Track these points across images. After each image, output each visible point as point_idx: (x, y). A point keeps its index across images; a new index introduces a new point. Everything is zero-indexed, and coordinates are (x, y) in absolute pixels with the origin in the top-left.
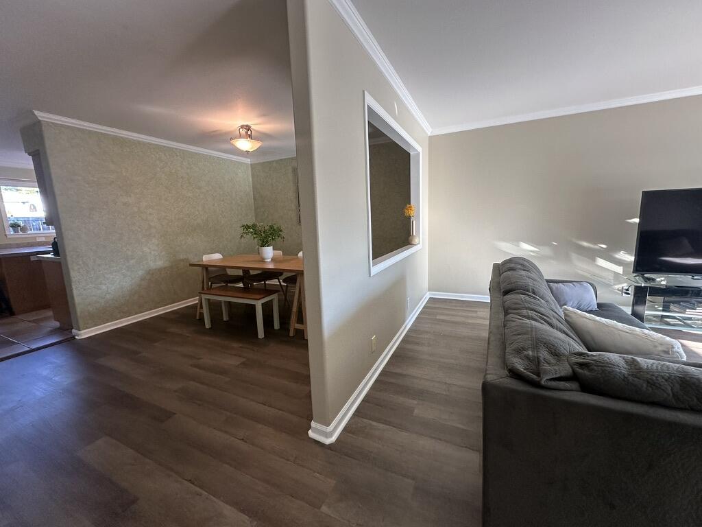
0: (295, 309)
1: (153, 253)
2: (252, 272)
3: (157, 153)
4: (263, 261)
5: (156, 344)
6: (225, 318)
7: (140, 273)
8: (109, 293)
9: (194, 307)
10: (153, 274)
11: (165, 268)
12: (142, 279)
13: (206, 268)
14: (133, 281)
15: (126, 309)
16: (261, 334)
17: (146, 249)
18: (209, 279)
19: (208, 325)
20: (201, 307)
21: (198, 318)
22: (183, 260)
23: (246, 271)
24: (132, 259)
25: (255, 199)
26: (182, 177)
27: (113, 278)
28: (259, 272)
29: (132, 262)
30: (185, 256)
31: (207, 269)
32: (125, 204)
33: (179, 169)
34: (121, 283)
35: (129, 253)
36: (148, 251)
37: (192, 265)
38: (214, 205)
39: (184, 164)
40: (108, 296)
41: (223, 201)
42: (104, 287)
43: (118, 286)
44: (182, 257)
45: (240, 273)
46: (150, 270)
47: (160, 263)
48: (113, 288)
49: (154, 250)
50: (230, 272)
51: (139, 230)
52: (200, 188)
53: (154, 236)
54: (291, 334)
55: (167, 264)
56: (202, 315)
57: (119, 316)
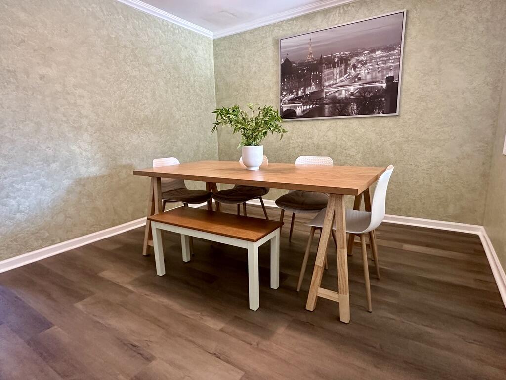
0: (320, 261)
1: (84, 154)
2: (220, 187)
3: (90, 5)
4: (248, 169)
5: (79, 305)
6: (186, 258)
7: (67, 182)
8: (21, 212)
9: (138, 233)
10: (84, 185)
11: (103, 176)
12: (69, 191)
13: (157, 177)
14: (57, 194)
15: (47, 234)
16: (254, 302)
17: (74, 148)
18: (162, 194)
19: (160, 270)
20: (150, 237)
21: (145, 253)
22: (124, 167)
23: (211, 183)
24: (54, 162)
25: (217, 87)
26: (125, 47)
27: (26, 189)
28: (231, 186)
29: (54, 166)
30: (128, 162)
31: (159, 179)
32: (42, 77)
33: (121, 33)
34: (39, 197)
35: (50, 153)
36: (78, 151)
37: (136, 173)
38: (167, 91)
39: (128, 27)
40: (18, 216)
41: (178, 87)
42: (13, 202)
43: (35, 202)
44: (124, 161)
45: (202, 187)
46: (80, 179)
47: (94, 170)
48: (27, 204)
49: (86, 151)
50: (190, 185)
51: (64, 119)
52: (148, 65)
53: (87, 130)
54: (311, 305)
55: (104, 171)
56: (151, 249)
57: (36, 244)
